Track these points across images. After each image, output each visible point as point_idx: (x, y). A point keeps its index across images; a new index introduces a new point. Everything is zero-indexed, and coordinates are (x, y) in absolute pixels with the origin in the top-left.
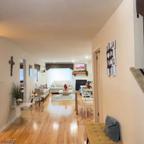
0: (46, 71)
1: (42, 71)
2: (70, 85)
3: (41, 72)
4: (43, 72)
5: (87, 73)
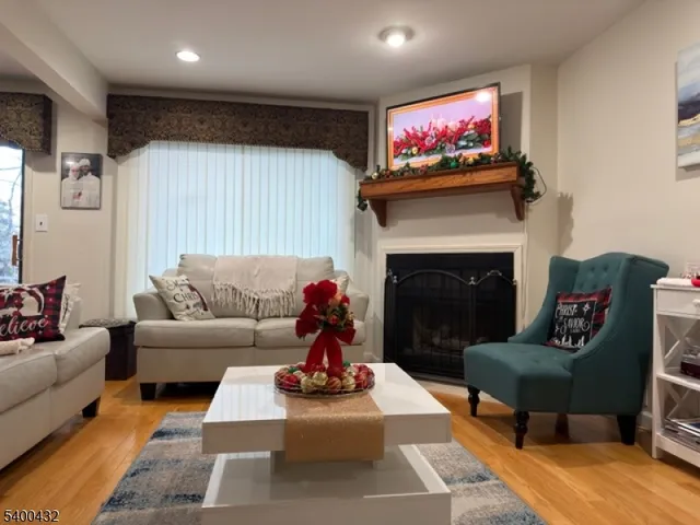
1: (73, 166)
3: (65, 174)
5: (531, 182)
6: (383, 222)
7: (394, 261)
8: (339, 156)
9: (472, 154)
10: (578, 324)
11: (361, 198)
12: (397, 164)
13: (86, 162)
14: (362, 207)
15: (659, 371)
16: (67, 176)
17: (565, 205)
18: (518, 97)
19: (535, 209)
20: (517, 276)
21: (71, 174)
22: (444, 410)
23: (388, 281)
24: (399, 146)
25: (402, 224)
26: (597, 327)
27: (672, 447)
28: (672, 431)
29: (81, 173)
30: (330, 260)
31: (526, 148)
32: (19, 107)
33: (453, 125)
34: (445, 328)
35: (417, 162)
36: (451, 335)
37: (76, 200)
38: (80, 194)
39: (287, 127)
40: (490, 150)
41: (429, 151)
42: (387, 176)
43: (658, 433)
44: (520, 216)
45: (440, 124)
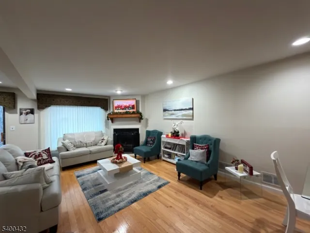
0: (36, 111)
1: (24, 112)
2: (108, 141)
3: (21, 114)
4: (27, 114)
5: (142, 117)
6: (112, 122)
7: (115, 130)
8: (101, 108)
9: (132, 111)
10: (151, 142)
11: (108, 117)
12: (116, 111)
14: (108, 120)
15: (162, 148)
17: (147, 120)
18: (139, 101)
19: (142, 121)
20: (140, 132)
22: (139, 161)
23: (114, 135)
24: (116, 107)
25: (117, 123)
26: (154, 142)
27: (164, 159)
28: (164, 157)
30: (102, 131)
31: (140, 110)
33: (128, 105)
34: (126, 143)
35: (120, 111)
36: (127, 144)
39: (89, 102)
40: (135, 110)
41: (123, 109)
42: (114, 113)
43: (162, 157)
44: (140, 122)
45: (125, 104)
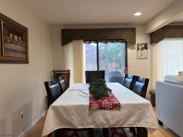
13: (143, 46)
16: (139, 50)
21: (140, 49)
29: (142, 49)
32: (130, 32)
37: (141, 57)
38: (142, 55)
